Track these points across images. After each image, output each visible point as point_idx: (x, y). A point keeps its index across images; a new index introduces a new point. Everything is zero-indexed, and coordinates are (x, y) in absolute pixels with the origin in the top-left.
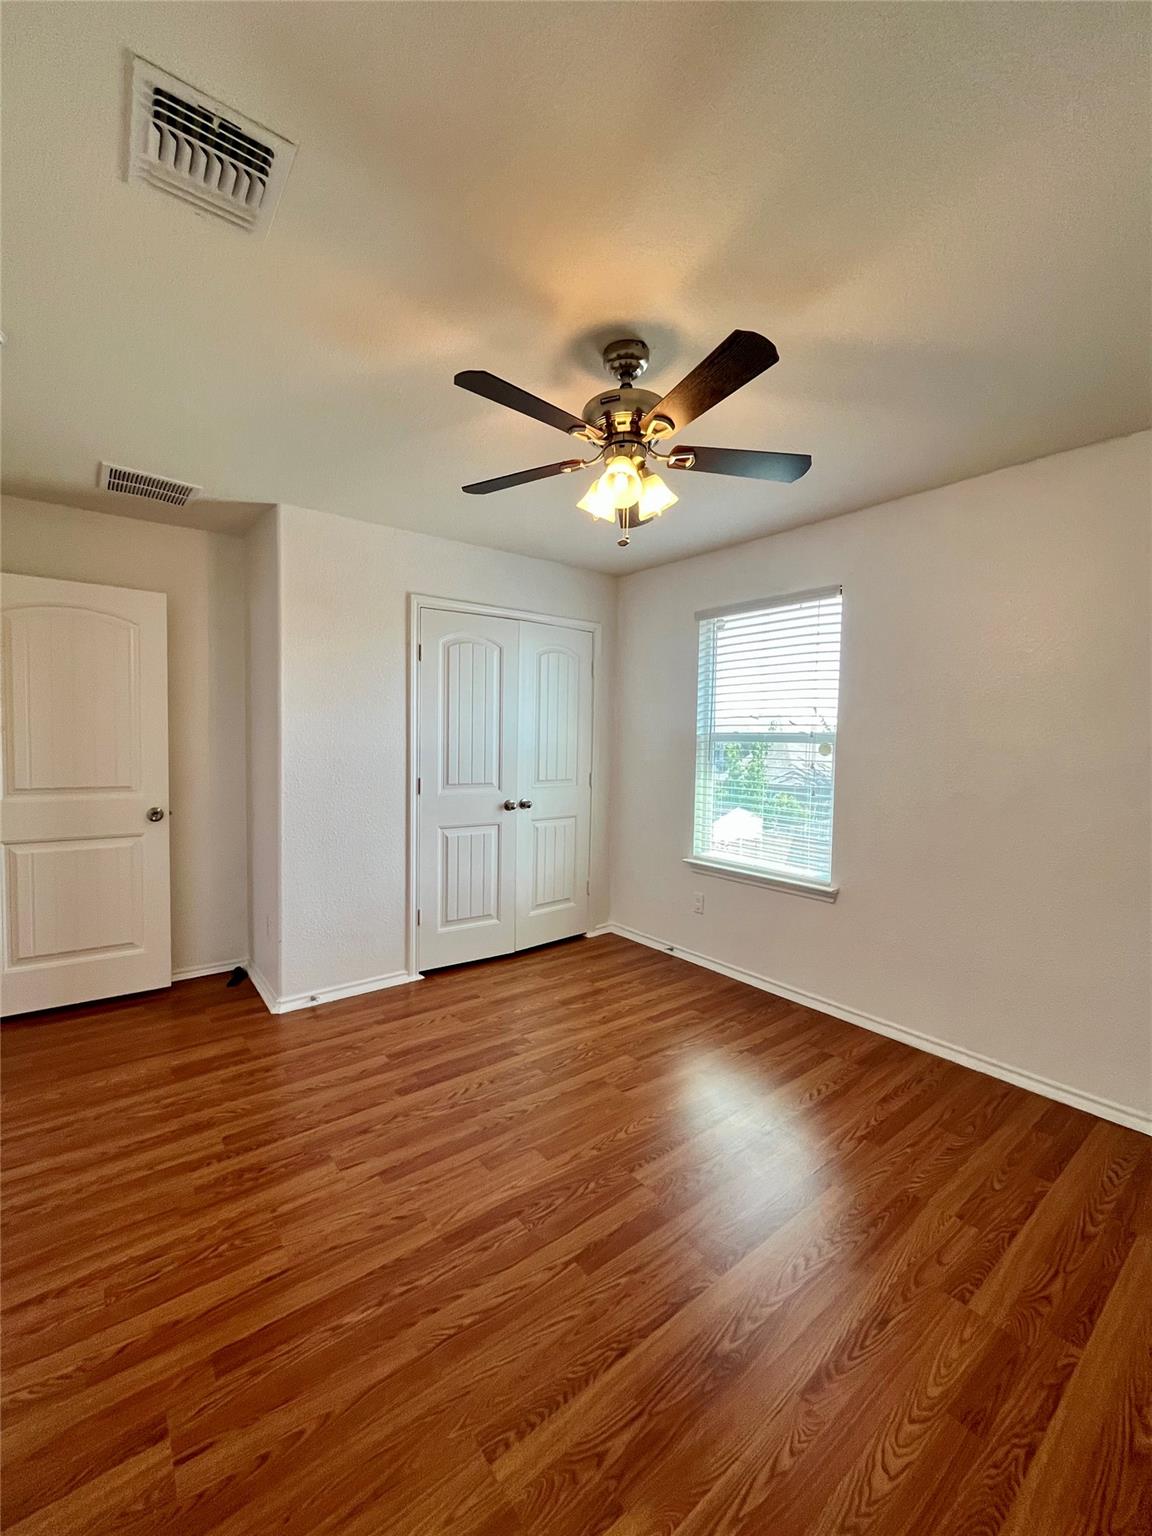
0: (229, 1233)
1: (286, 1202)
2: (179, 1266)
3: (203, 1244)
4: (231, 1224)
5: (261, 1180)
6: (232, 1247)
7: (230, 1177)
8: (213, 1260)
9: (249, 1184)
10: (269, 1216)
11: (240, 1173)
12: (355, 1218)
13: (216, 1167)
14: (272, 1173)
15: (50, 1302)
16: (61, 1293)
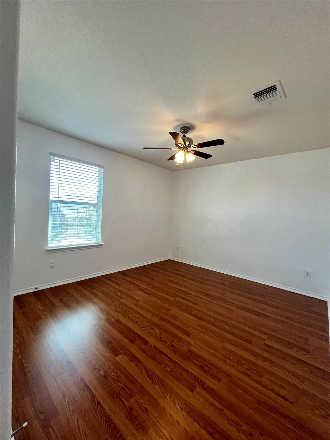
0: (227, 360)
1: (209, 352)
2: (243, 365)
3: (234, 364)
4: (224, 361)
5: (206, 363)
6: (230, 356)
7: (210, 374)
8: (236, 358)
9: (209, 366)
10: (216, 354)
11: (206, 372)
12: (206, 336)
13: (208, 382)
14: (202, 362)
15: (276, 391)
16: (273, 390)
